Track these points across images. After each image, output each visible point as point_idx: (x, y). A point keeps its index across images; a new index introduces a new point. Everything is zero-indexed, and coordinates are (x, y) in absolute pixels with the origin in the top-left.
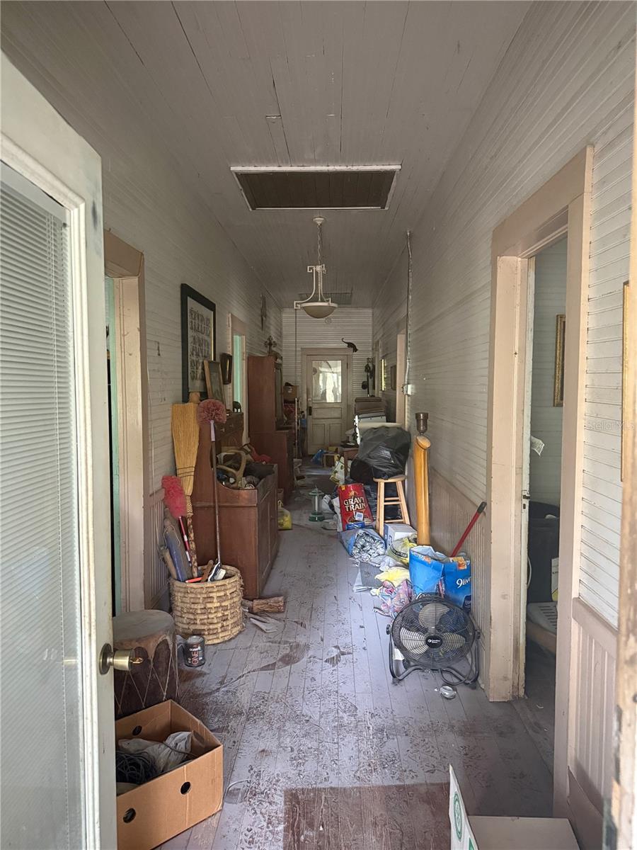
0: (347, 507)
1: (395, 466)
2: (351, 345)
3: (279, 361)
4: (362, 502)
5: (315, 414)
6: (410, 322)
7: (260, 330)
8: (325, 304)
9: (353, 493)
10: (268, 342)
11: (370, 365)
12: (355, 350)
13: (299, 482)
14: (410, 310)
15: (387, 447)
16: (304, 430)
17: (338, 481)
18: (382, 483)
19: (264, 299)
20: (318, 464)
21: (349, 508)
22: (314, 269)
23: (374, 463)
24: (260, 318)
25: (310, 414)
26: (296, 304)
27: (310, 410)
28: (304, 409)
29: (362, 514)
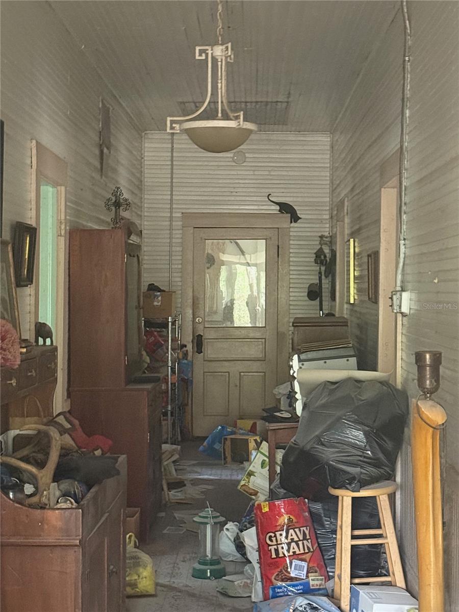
0: (272, 548)
1: (376, 463)
2: (286, 208)
3: (134, 239)
4: (305, 538)
5: (210, 351)
6: (406, 164)
7: (97, 176)
8: (232, 124)
9: (285, 519)
10: (114, 199)
11: (327, 250)
12: (295, 218)
13: (174, 495)
14: (406, 138)
15: (359, 422)
16: (186, 383)
17: (256, 493)
18: (346, 498)
19: (106, 111)
20: (214, 458)
21: (277, 551)
22: (210, 52)
23: (329, 455)
24: (97, 152)
25: (199, 351)
26: (172, 122)
27: (199, 342)
28: (188, 339)
29: (304, 564)
